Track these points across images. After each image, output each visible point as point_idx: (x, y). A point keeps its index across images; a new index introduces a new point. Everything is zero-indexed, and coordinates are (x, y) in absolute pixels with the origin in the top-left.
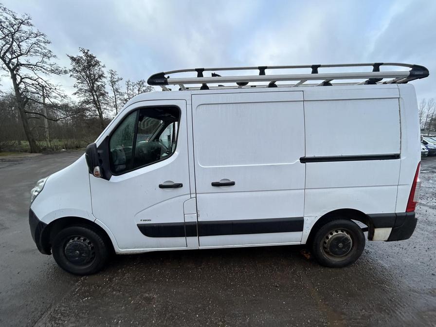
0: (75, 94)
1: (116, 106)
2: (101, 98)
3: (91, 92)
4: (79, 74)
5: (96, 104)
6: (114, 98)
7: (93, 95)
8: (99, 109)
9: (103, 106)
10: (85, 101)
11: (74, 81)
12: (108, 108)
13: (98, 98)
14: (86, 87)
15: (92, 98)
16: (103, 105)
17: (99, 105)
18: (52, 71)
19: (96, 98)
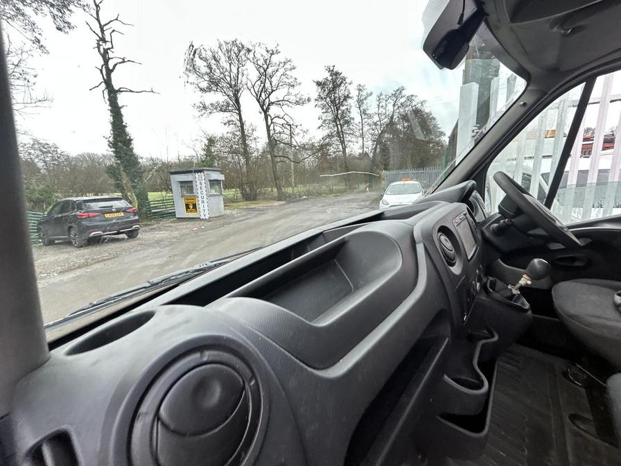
0: (319, 128)
1: (362, 136)
2: (345, 127)
3: (335, 121)
4: (323, 102)
5: (339, 136)
6: (361, 124)
7: (337, 125)
8: (342, 142)
9: (347, 138)
10: (328, 135)
11: (319, 111)
12: (353, 139)
13: (341, 128)
14: (330, 116)
15: (336, 129)
16: (347, 136)
17: (343, 137)
18: (297, 103)
19: (339, 128)
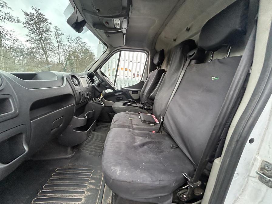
0: (27, 41)
1: (59, 53)
2: (47, 46)
3: (40, 41)
4: (30, 26)
5: (44, 50)
6: (58, 48)
7: (42, 44)
8: (46, 54)
9: (49, 53)
10: (35, 47)
12: (53, 54)
13: (45, 46)
14: (36, 37)
15: (41, 45)
16: (49, 51)
17: (46, 51)
18: (7, 19)
19: (43, 45)
